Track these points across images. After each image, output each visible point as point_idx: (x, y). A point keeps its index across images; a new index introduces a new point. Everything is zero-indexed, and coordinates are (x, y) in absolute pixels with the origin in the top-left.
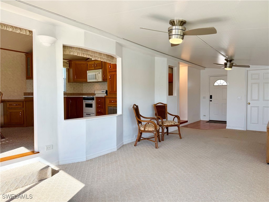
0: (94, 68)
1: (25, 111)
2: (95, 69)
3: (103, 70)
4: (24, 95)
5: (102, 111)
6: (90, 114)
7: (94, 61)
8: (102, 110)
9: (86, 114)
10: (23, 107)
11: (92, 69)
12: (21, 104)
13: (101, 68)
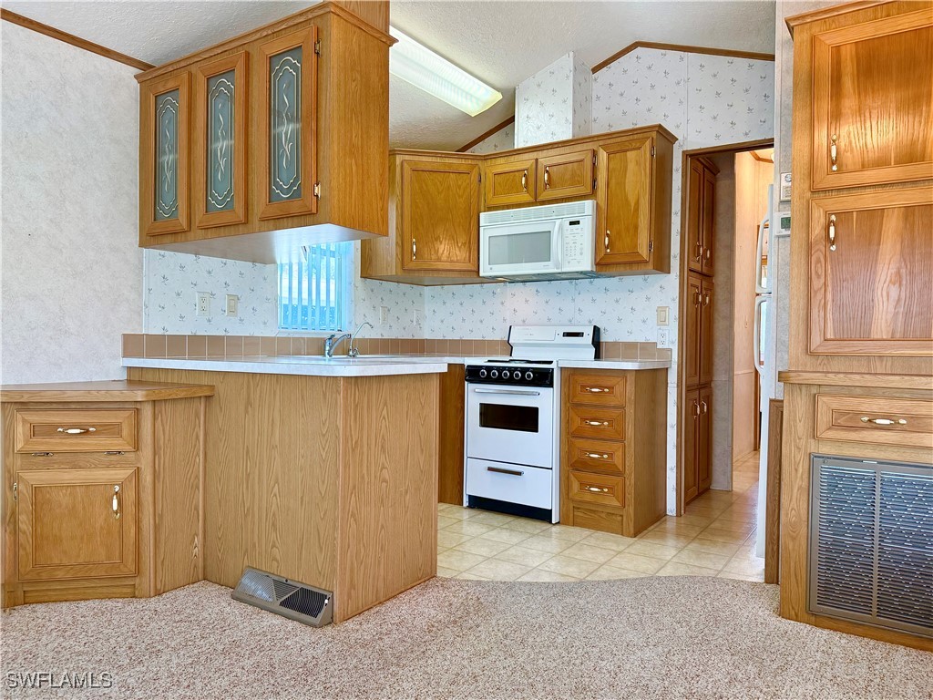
0: (526, 197)
1: (147, 478)
2: (540, 198)
3: (603, 205)
4: (126, 355)
5: (617, 460)
6: (519, 474)
7: (534, 155)
8: (619, 454)
9: (490, 469)
10: (137, 448)
11: (514, 198)
12: (120, 425)
13: (589, 191)
